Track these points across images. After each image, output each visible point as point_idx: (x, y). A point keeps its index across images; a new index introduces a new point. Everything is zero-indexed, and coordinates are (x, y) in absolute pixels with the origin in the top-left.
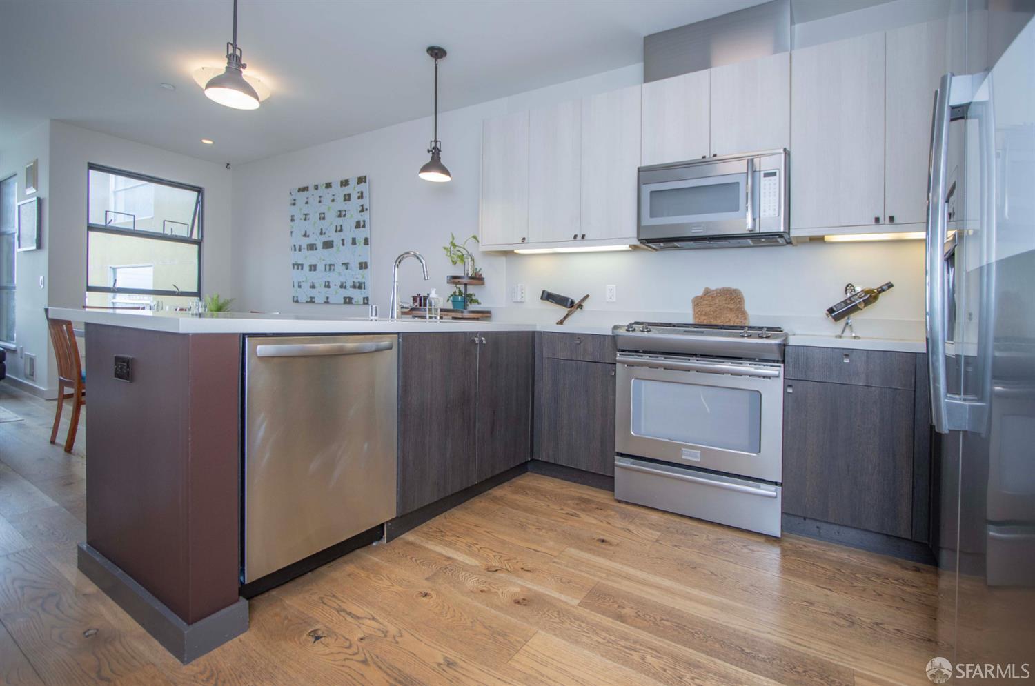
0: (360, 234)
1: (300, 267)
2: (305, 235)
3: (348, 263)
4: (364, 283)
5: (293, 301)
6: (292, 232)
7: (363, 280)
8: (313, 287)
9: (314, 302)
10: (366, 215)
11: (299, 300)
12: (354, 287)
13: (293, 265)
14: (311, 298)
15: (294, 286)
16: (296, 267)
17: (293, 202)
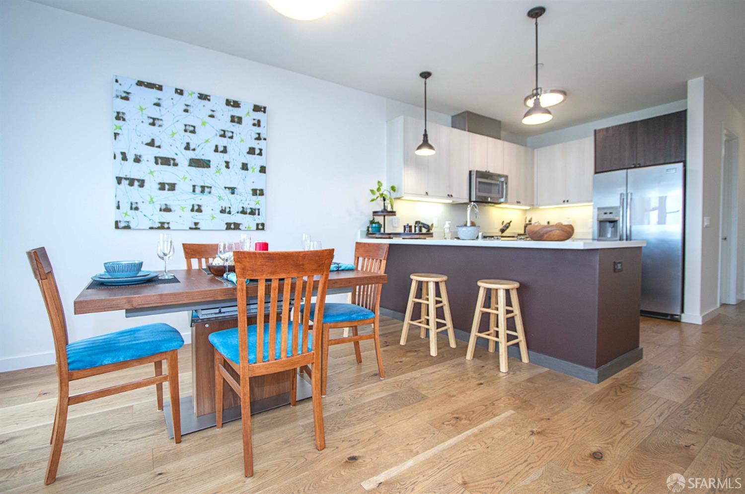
0: (255, 162)
1: (136, 183)
2: (152, 144)
3: (235, 188)
4: (259, 209)
5: (117, 227)
6: (116, 135)
7: (258, 207)
8: (167, 209)
9: (169, 228)
10: (261, 144)
11: (132, 225)
12: (243, 212)
13: (119, 180)
14: (162, 223)
15: (118, 207)
16: (125, 183)
17: (124, 95)
